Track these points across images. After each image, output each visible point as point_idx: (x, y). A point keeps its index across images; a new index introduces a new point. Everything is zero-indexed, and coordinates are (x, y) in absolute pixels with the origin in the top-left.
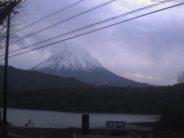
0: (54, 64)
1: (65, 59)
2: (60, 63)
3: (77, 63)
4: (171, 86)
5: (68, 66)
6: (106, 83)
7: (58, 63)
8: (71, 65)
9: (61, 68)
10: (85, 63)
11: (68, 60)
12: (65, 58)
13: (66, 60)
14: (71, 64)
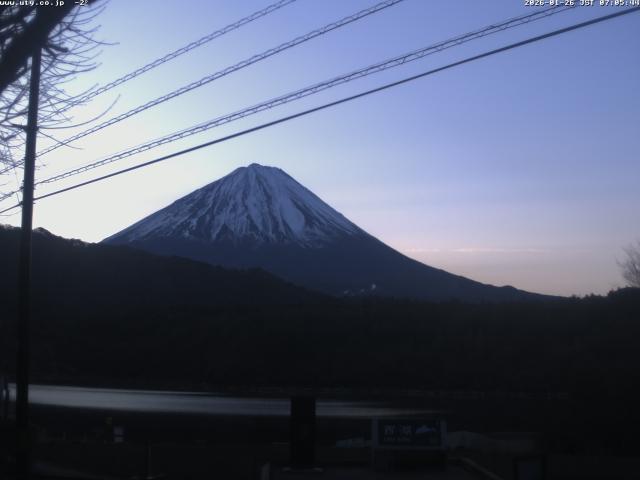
0: (194, 222)
1: (231, 207)
2: (213, 218)
3: (274, 218)
4: (599, 298)
5: (241, 230)
6: (374, 286)
7: (208, 218)
8: (253, 227)
9: (218, 236)
10: (303, 217)
11: (240, 209)
12: (232, 202)
13: (234, 209)
14: (252, 221)
